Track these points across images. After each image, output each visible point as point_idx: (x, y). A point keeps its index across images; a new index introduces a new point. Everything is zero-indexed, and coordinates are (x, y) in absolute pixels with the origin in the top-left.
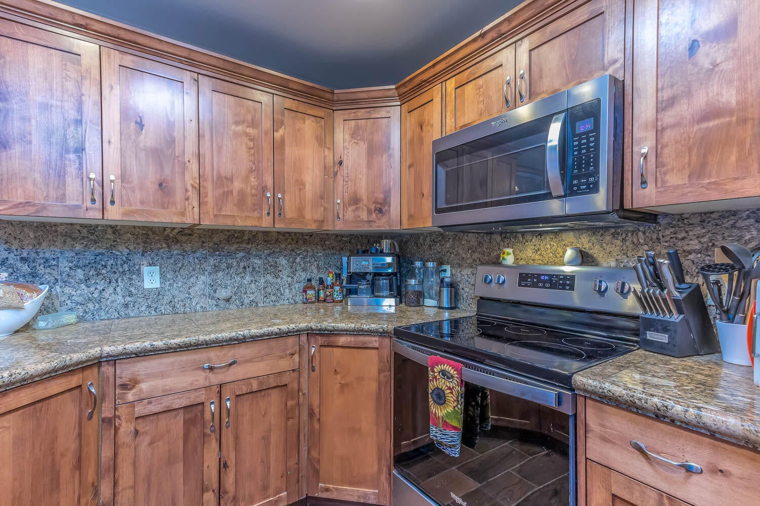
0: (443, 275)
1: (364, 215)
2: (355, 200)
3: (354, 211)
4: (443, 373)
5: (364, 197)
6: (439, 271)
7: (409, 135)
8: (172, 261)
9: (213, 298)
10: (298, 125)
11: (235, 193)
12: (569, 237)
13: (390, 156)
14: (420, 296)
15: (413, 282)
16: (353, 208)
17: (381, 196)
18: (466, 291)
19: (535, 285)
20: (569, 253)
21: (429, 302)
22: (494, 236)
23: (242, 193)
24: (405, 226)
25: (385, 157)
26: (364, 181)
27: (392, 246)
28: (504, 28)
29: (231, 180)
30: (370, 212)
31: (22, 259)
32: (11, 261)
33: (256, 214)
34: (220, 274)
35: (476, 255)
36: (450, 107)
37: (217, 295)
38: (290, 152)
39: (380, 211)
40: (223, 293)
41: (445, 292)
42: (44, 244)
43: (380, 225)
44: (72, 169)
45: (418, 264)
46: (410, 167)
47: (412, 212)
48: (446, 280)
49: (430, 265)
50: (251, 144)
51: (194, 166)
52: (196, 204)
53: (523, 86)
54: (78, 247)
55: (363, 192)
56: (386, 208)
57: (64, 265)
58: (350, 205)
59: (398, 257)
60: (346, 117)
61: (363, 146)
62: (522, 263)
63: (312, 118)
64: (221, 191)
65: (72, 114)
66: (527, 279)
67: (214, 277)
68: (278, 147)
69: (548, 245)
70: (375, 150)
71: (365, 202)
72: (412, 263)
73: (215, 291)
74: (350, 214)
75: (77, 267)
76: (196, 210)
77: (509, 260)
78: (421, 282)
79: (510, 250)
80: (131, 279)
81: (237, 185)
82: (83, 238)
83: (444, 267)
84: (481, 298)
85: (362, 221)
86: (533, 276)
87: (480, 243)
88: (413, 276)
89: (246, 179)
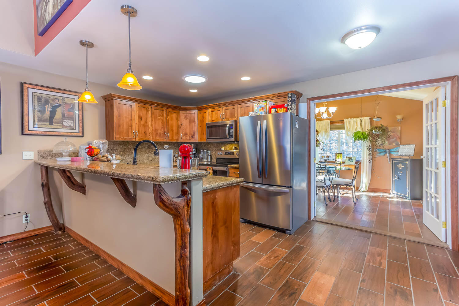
0: (208, 153)
1: (188, 138)
2: (186, 134)
3: (185, 137)
4: (210, 169)
5: (188, 133)
6: (207, 152)
7: (200, 118)
8: (139, 150)
9: (148, 160)
10: (172, 115)
11: (159, 133)
12: (234, 145)
13: (195, 123)
14: (202, 159)
15: (201, 155)
16: (185, 136)
17: (193, 133)
18: (214, 157)
19: (227, 154)
20: (233, 148)
21: (205, 160)
22: (220, 144)
23: (160, 133)
24: (199, 141)
25: (194, 123)
26: (188, 129)
27: (194, 146)
28: (220, 104)
29: (158, 130)
30: (190, 137)
31: (111, 150)
32: (109, 150)
33: (163, 138)
34: (150, 153)
35: (216, 148)
36: (210, 115)
37: (149, 159)
38: (170, 122)
39: (193, 137)
40: (151, 159)
41: (209, 157)
42: (115, 146)
43: (193, 140)
44: (130, 130)
45: (202, 150)
46: (200, 127)
47: (201, 138)
48: (209, 154)
49: (205, 151)
50: (162, 121)
51: (151, 128)
52: (151, 136)
53: (224, 116)
54: (121, 147)
55: (188, 132)
56: (194, 136)
57: (119, 151)
58: (185, 135)
59: (196, 149)
60: (183, 113)
61: (188, 120)
62: (226, 150)
63: (175, 113)
64: (156, 133)
65: (130, 118)
66: (226, 153)
67: (149, 154)
68: (168, 121)
69: (230, 146)
70: (191, 121)
71: (189, 134)
72: (200, 150)
73: (149, 158)
74: (184, 138)
75: (121, 151)
76: (151, 138)
77: (223, 149)
78: (203, 155)
79: (223, 147)
80: (131, 155)
81: (159, 131)
82: (122, 144)
83: (208, 151)
84: (217, 158)
85: (188, 140)
86: (227, 152)
87: (217, 146)
88: (201, 154)
89: (161, 130)
